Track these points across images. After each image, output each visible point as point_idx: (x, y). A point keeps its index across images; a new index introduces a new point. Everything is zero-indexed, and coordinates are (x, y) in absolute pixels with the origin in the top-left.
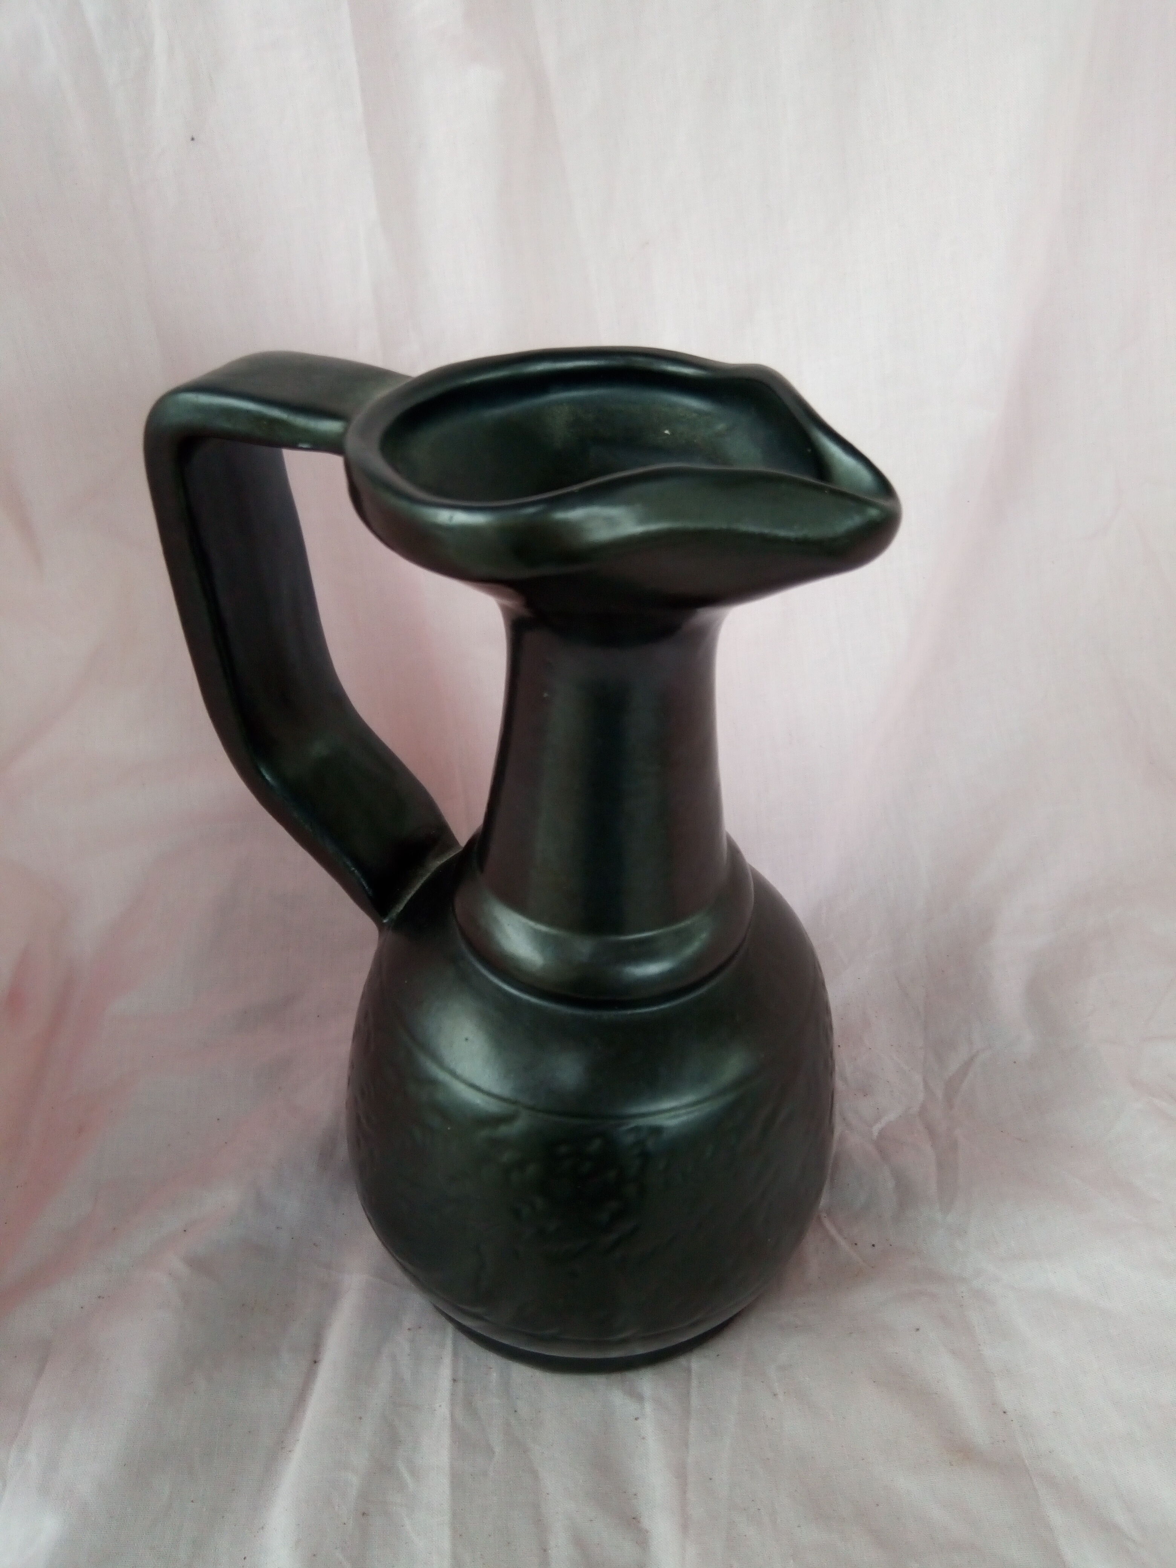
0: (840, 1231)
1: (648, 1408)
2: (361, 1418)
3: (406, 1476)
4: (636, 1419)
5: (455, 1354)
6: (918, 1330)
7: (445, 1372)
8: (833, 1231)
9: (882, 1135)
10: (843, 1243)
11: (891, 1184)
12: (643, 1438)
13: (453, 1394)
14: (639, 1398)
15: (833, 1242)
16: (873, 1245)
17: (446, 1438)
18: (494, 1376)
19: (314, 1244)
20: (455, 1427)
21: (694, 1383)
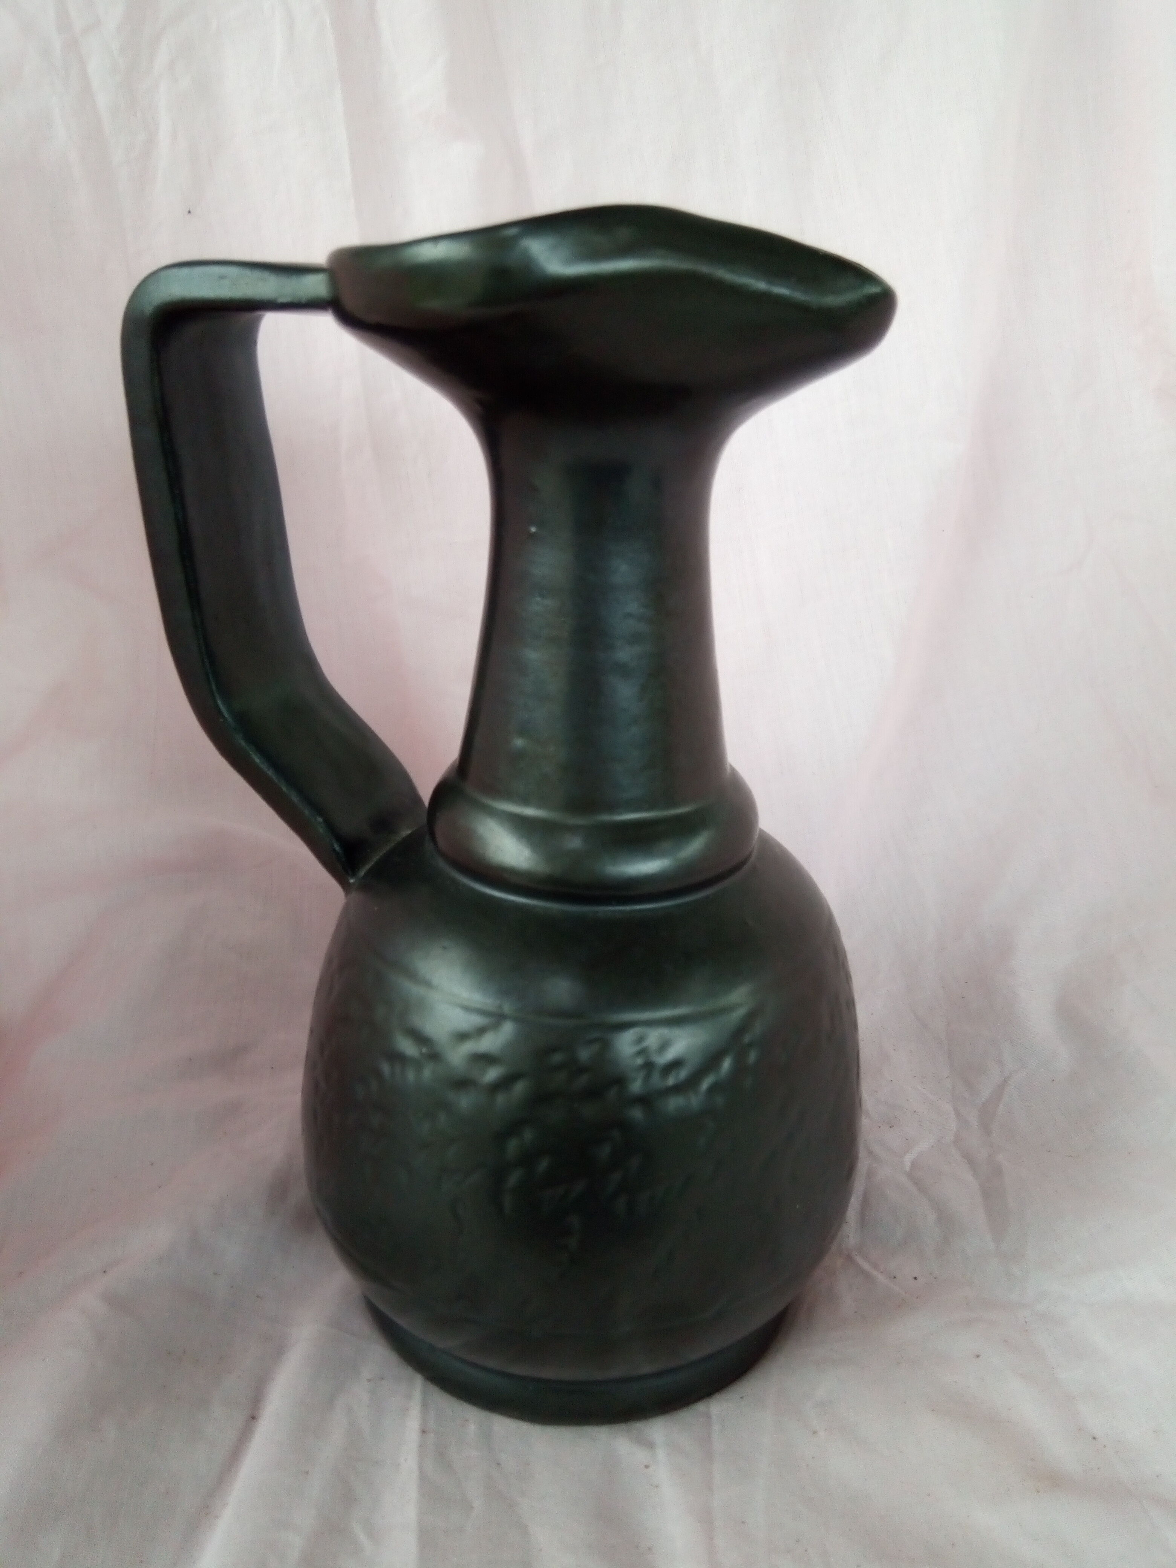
0: (876, 1266)
1: (661, 1454)
2: (307, 1473)
3: (362, 1537)
4: (647, 1467)
5: (425, 1405)
6: (978, 1356)
7: (413, 1423)
8: (866, 1266)
9: (914, 1164)
10: (881, 1278)
11: (932, 1217)
12: (657, 1486)
13: (422, 1446)
14: (650, 1446)
15: (867, 1276)
16: (915, 1278)
17: (412, 1492)
18: (472, 1428)
19: (258, 1297)
20: (423, 1478)
21: (716, 1427)
